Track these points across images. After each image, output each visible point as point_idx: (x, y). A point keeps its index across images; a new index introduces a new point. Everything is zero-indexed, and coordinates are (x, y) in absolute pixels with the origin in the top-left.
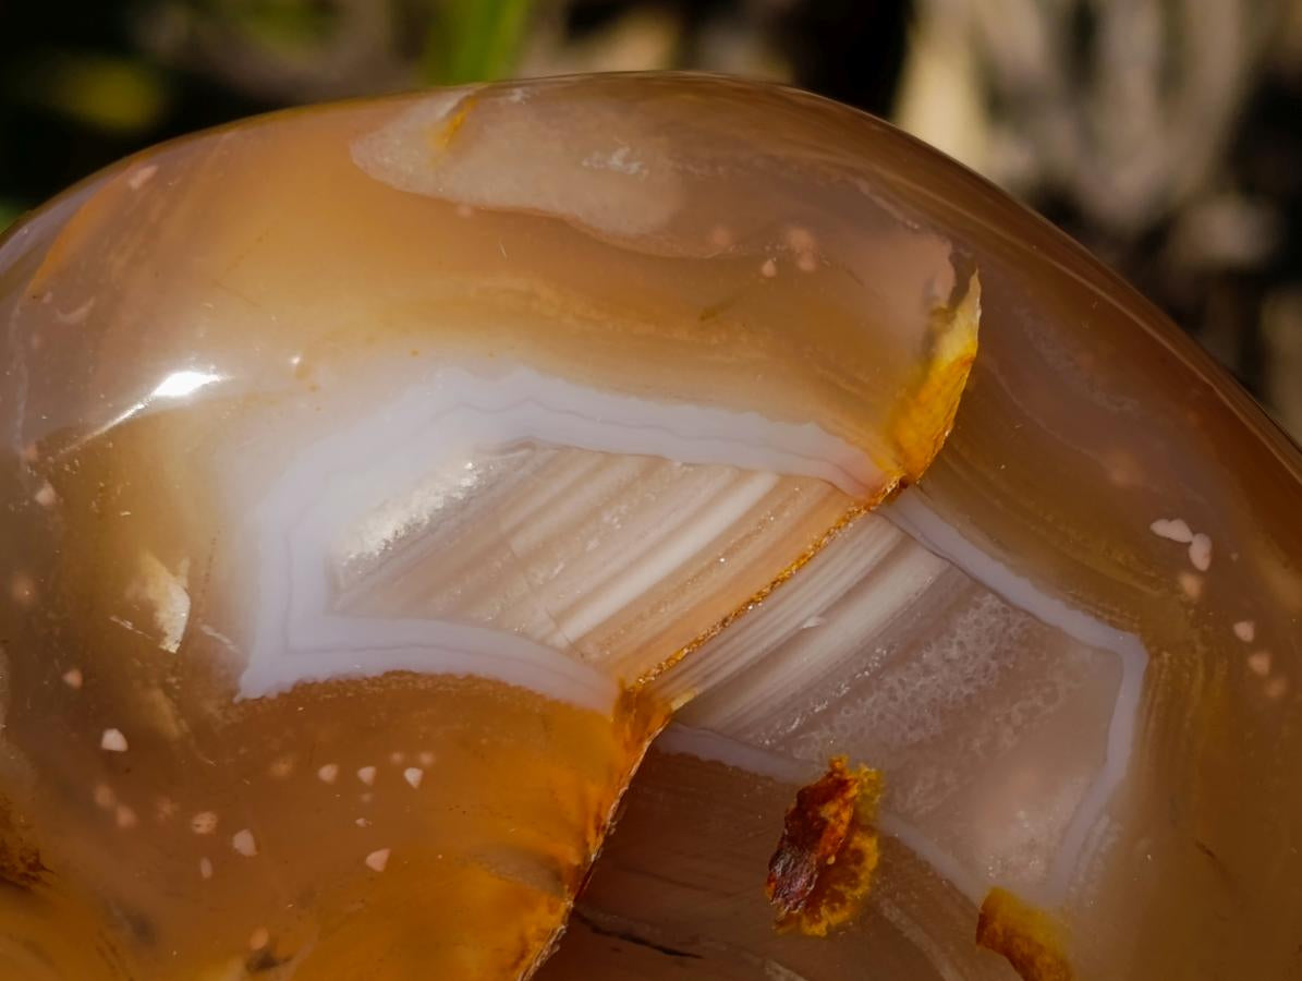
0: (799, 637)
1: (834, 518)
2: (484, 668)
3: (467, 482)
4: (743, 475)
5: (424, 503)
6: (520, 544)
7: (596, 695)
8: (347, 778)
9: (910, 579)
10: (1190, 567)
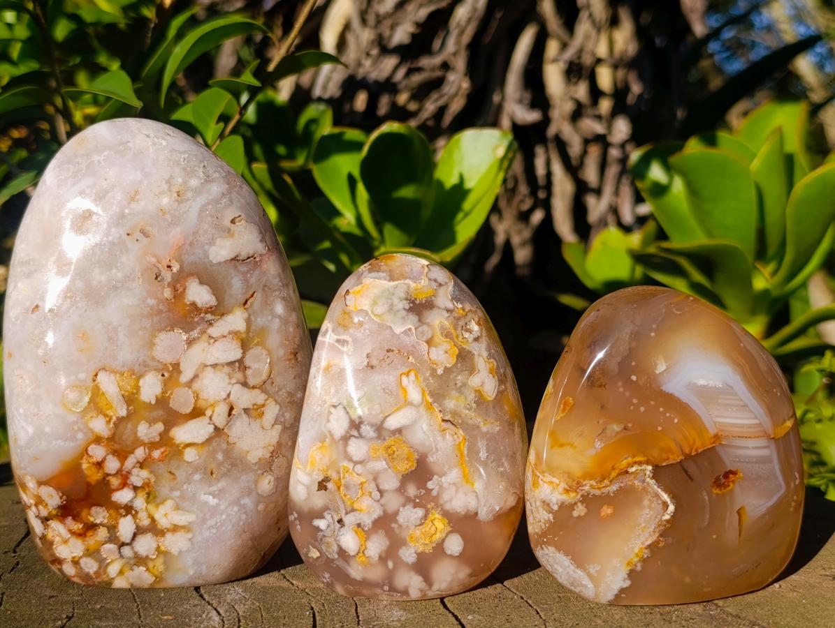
0: (747, 448)
1: (762, 435)
2: (701, 415)
3: (720, 386)
4: (756, 418)
5: (711, 383)
6: (719, 401)
7: (712, 431)
8: (664, 413)
9: (765, 452)
10: (795, 483)
